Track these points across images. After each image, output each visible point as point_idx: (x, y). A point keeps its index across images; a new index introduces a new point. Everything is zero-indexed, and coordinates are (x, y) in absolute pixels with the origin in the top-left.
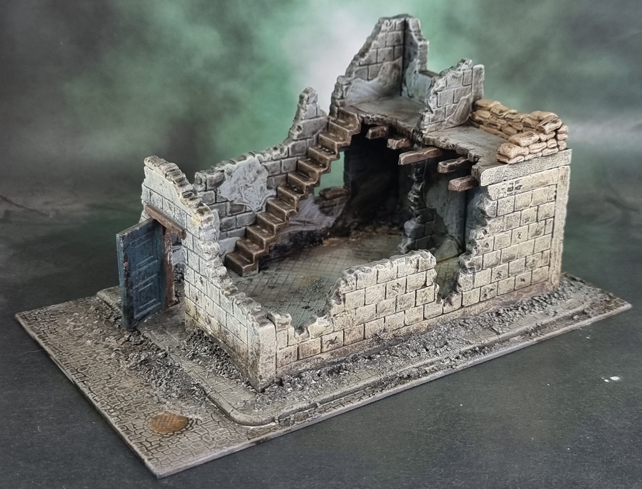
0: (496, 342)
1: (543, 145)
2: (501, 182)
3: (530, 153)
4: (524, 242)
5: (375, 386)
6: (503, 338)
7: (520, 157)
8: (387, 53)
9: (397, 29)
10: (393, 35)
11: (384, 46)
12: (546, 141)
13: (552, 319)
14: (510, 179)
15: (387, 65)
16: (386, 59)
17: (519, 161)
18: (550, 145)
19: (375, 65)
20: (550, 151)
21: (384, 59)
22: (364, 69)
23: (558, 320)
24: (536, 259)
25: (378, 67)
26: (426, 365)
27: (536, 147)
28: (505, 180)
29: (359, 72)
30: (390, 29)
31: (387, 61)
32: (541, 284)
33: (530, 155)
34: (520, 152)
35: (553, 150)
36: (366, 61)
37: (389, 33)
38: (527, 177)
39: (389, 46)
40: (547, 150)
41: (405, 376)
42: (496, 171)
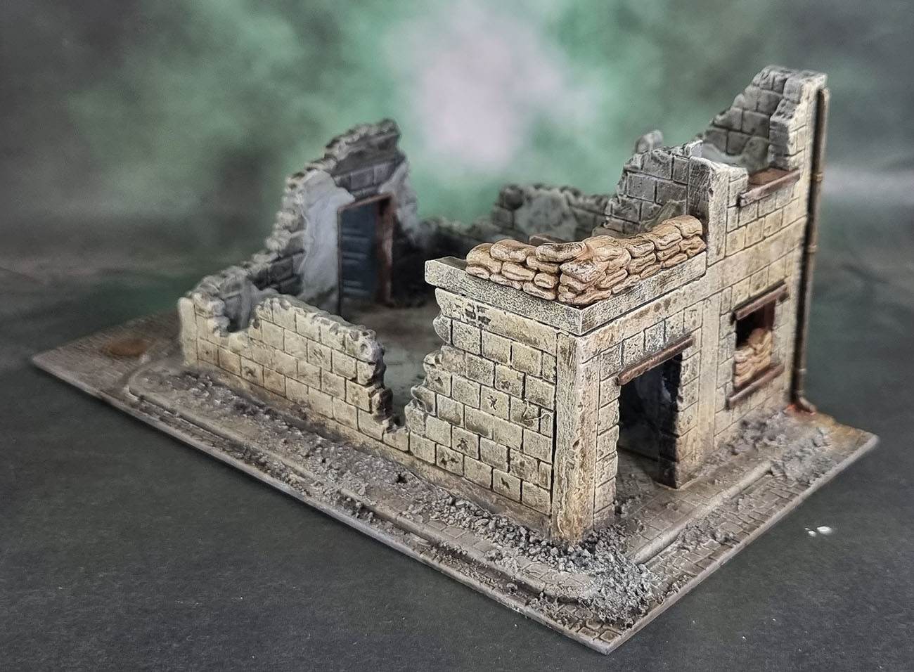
0: (389, 519)
1: (525, 274)
2: (457, 294)
3: (500, 273)
4: (502, 420)
5: (234, 447)
6: (400, 522)
7: (481, 270)
8: (759, 121)
9: (775, 89)
10: (769, 96)
11: (755, 109)
12: (538, 271)
13: (484, 561)
14: (472, 299)
15: (757, 141)
16: (757, 131)
17: (478, 275)
18: (537, 281)
19: (739, 134)
20: (535, 289)
21: (753, 130)
22: (720, 133)
23: (491, 570)
24: (526, 463)
25: (742, 138)
26: (296, 472)
27: (513, 271)
28: (463, 295)
29: (713, 134)
30: (765, 84)
31: (758, 135)
32: (538, 515)
33: (500, 276)
34: (484, 263)
35: (539, 291)
36: (723, 120)
37: (764, 91)
38: (498, 310)
39: (762, 112)
40: (531, 285)
41: (262, 460)
42: (447, 271)
